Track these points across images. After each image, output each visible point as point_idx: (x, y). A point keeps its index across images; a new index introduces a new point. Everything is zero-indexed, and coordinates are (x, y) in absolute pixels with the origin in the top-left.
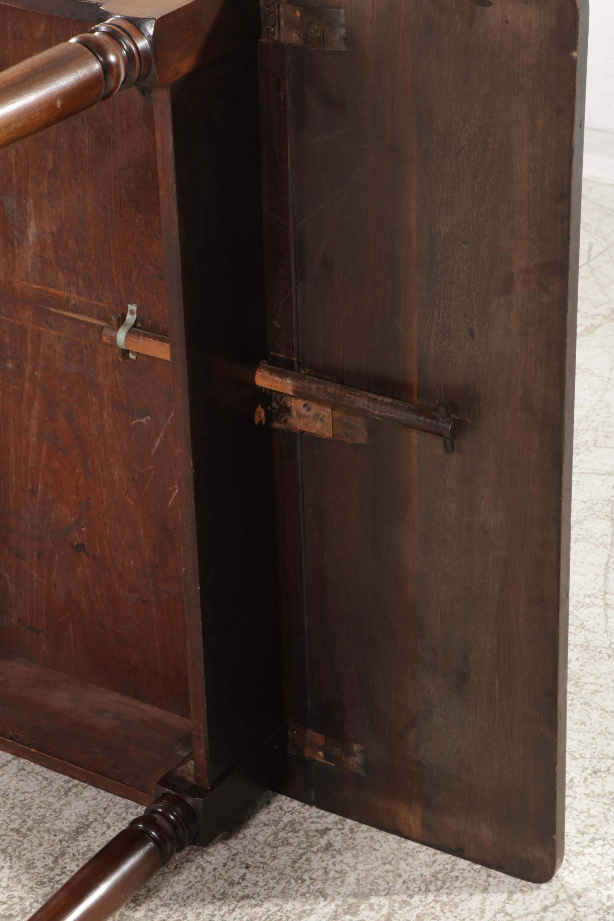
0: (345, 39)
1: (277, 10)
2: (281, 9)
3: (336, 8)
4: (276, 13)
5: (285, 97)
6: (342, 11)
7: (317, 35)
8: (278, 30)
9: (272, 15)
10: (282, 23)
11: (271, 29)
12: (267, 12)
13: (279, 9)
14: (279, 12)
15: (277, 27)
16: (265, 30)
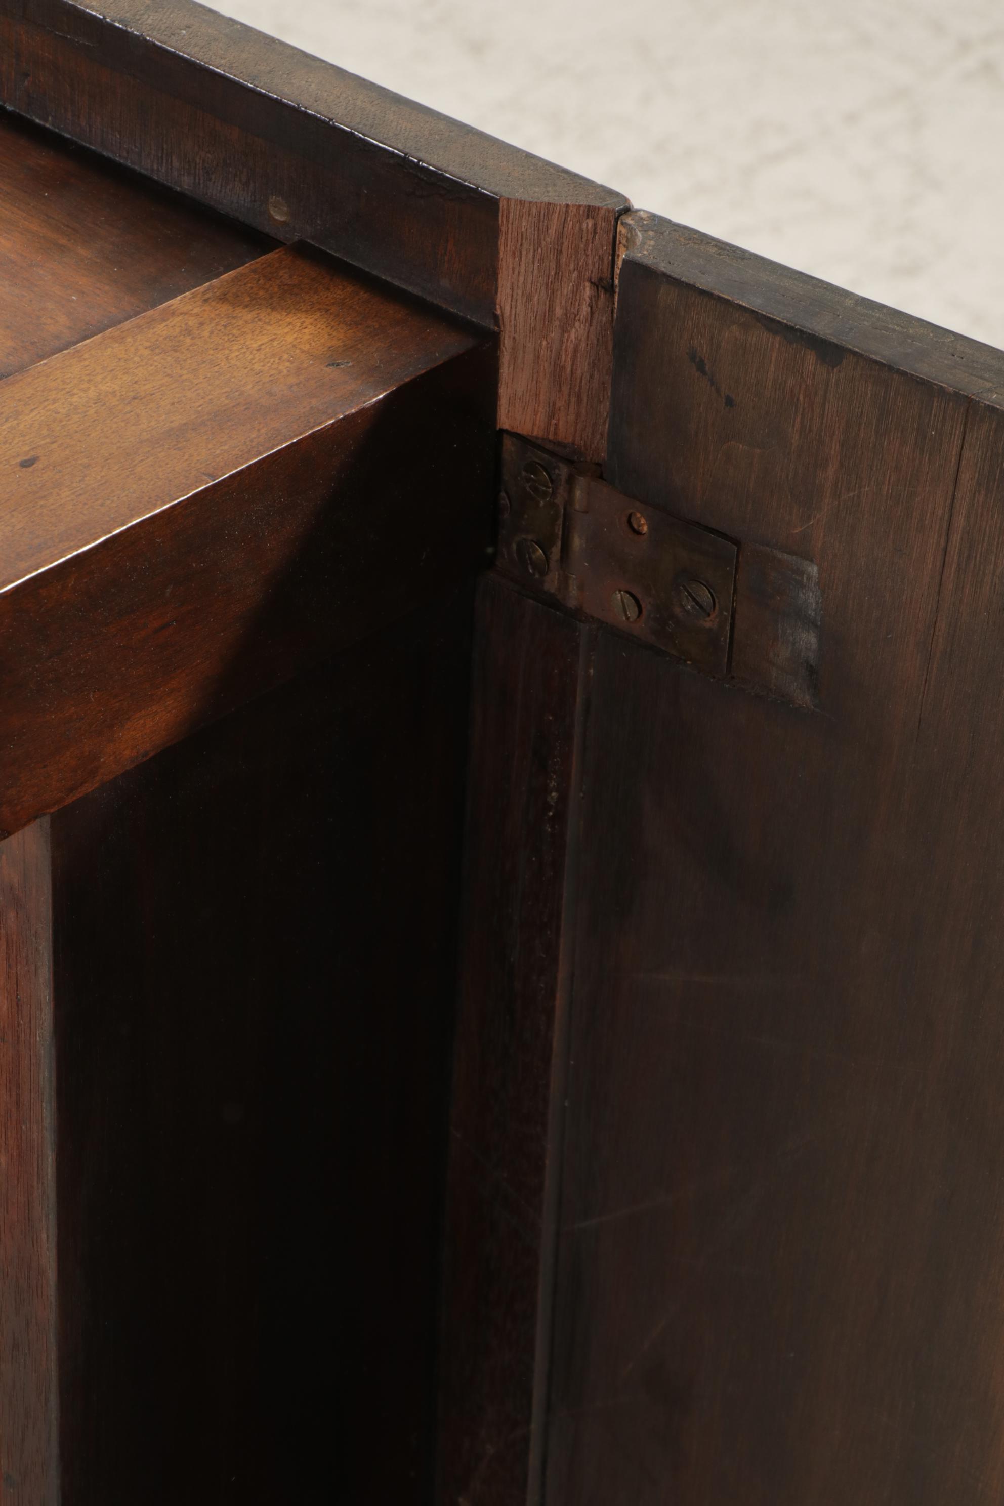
0: (811, 670)
1: (562, 491)
2: (578, 493)
3: (789, 553)
4: (559, 500)
5: (563, 798)
6: (814, 570)
7: (708, 625)
8: (562, 558)
9: (542, 503)
10: (577, 542)
11: (535, 551)
12: (528, 485)
13: (571, 491)
14: (569, 502)
15: (556, 551)
16: (514, 546)
